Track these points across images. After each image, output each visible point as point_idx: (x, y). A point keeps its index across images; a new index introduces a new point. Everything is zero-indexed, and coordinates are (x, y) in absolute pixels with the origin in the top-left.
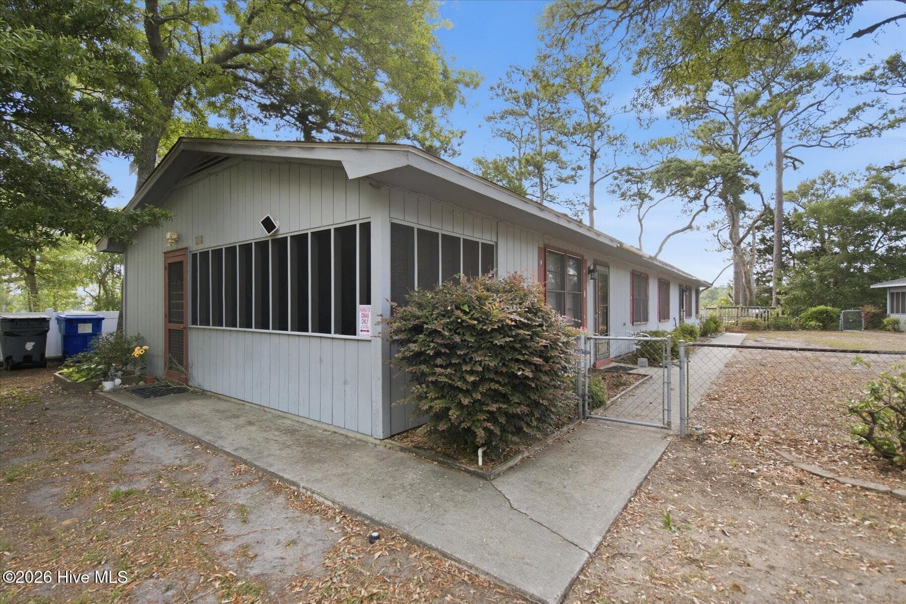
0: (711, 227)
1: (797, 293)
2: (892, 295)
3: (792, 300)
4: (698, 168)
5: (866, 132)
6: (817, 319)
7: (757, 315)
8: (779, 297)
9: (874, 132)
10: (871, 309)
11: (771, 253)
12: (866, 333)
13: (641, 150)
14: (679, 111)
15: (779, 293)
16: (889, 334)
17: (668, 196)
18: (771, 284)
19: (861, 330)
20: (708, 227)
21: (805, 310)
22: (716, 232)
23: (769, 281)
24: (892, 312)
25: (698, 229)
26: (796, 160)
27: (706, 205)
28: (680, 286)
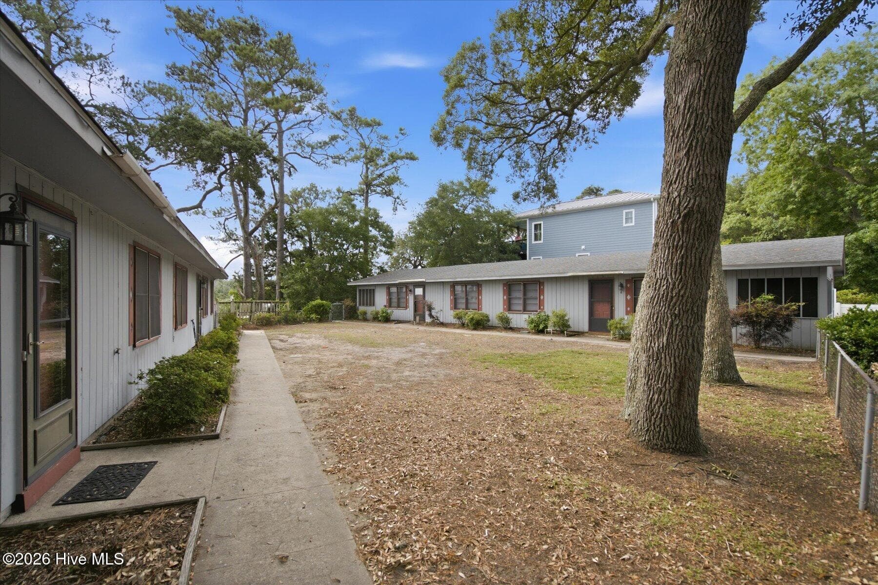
0: (217, 214)
1: (297, 287)
2: (360, 290)
3: (293, 294)
4: (216, 133)
5: (337, 159)
6: (317, 312)
7: (269, 309)
8: (283, 291)
9: (342, 162)
10: (348, 302)
11: (274, 249)
12: (346, 322)
13: (133, 91)
14: (182, 71)
15: (281, 288)
16: (360, 323)
17: (172, 163)
18: (274, 278)
19: (341, 320)
20: (215, 214)
21: (305, 304)
22: (222, 220)
23: (271, 275)
24: (360, 305)
25: (204, 214)
26: (293, 167)
27: (220, 183)
28: (198, 276)
